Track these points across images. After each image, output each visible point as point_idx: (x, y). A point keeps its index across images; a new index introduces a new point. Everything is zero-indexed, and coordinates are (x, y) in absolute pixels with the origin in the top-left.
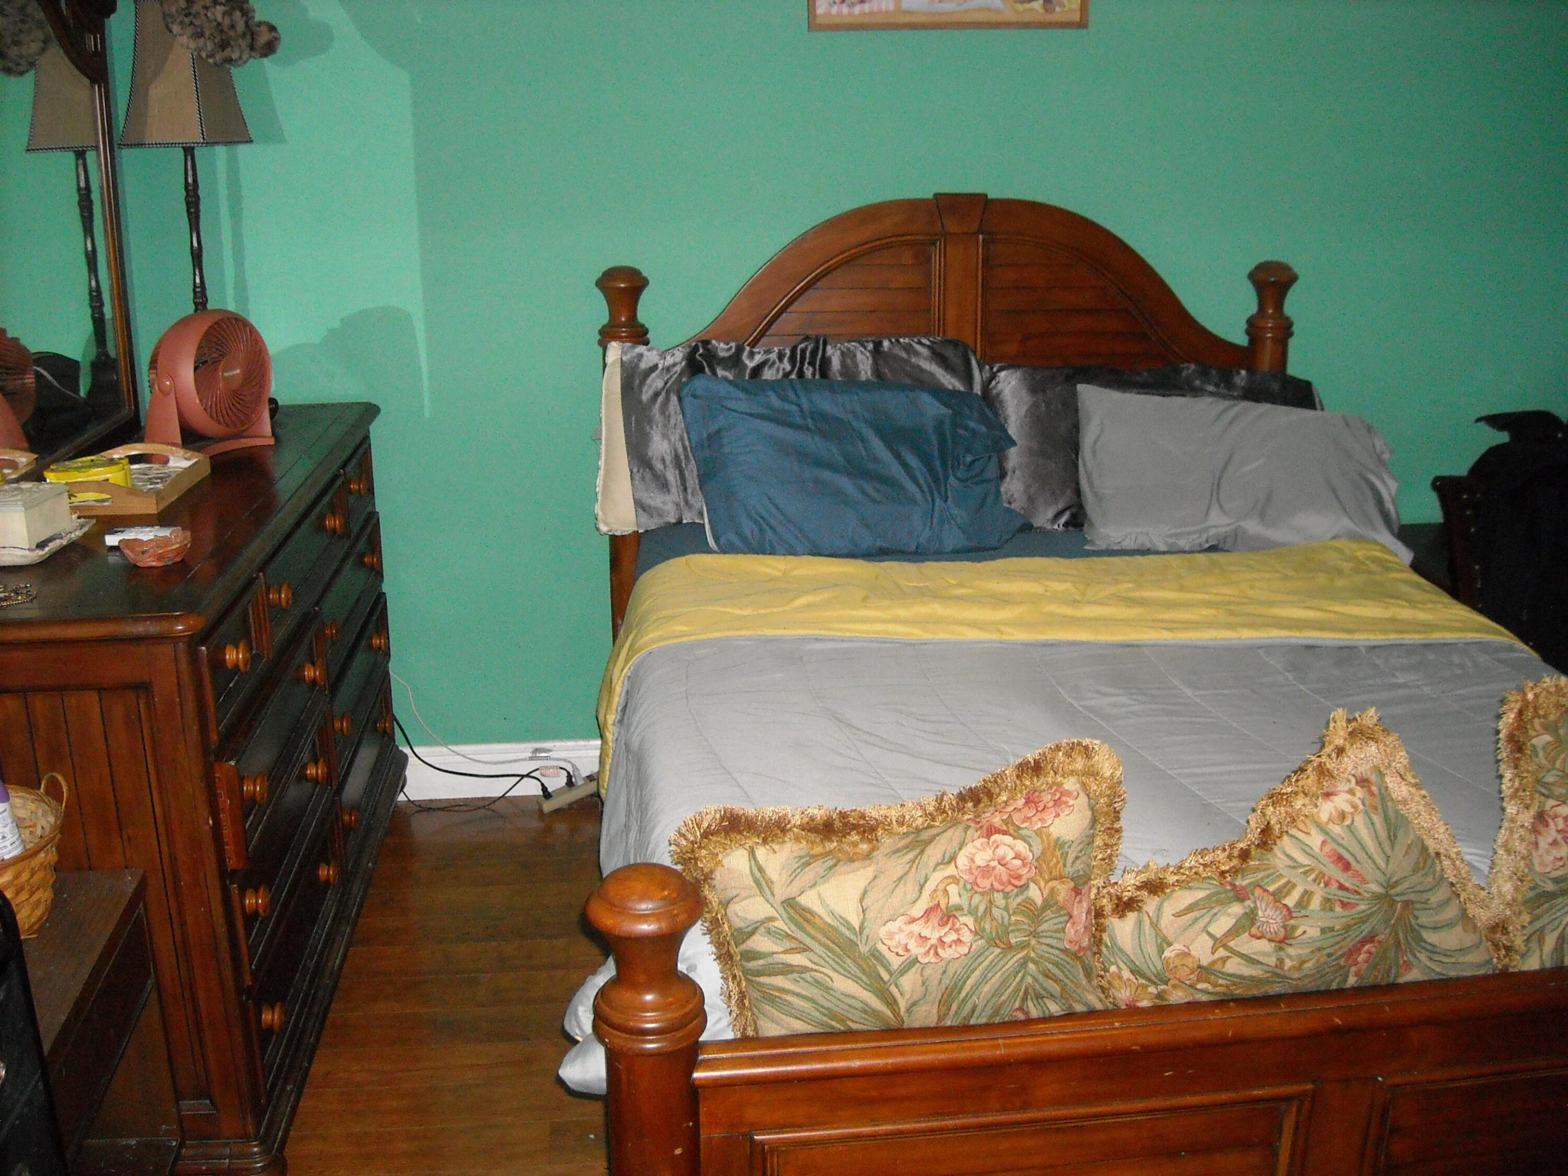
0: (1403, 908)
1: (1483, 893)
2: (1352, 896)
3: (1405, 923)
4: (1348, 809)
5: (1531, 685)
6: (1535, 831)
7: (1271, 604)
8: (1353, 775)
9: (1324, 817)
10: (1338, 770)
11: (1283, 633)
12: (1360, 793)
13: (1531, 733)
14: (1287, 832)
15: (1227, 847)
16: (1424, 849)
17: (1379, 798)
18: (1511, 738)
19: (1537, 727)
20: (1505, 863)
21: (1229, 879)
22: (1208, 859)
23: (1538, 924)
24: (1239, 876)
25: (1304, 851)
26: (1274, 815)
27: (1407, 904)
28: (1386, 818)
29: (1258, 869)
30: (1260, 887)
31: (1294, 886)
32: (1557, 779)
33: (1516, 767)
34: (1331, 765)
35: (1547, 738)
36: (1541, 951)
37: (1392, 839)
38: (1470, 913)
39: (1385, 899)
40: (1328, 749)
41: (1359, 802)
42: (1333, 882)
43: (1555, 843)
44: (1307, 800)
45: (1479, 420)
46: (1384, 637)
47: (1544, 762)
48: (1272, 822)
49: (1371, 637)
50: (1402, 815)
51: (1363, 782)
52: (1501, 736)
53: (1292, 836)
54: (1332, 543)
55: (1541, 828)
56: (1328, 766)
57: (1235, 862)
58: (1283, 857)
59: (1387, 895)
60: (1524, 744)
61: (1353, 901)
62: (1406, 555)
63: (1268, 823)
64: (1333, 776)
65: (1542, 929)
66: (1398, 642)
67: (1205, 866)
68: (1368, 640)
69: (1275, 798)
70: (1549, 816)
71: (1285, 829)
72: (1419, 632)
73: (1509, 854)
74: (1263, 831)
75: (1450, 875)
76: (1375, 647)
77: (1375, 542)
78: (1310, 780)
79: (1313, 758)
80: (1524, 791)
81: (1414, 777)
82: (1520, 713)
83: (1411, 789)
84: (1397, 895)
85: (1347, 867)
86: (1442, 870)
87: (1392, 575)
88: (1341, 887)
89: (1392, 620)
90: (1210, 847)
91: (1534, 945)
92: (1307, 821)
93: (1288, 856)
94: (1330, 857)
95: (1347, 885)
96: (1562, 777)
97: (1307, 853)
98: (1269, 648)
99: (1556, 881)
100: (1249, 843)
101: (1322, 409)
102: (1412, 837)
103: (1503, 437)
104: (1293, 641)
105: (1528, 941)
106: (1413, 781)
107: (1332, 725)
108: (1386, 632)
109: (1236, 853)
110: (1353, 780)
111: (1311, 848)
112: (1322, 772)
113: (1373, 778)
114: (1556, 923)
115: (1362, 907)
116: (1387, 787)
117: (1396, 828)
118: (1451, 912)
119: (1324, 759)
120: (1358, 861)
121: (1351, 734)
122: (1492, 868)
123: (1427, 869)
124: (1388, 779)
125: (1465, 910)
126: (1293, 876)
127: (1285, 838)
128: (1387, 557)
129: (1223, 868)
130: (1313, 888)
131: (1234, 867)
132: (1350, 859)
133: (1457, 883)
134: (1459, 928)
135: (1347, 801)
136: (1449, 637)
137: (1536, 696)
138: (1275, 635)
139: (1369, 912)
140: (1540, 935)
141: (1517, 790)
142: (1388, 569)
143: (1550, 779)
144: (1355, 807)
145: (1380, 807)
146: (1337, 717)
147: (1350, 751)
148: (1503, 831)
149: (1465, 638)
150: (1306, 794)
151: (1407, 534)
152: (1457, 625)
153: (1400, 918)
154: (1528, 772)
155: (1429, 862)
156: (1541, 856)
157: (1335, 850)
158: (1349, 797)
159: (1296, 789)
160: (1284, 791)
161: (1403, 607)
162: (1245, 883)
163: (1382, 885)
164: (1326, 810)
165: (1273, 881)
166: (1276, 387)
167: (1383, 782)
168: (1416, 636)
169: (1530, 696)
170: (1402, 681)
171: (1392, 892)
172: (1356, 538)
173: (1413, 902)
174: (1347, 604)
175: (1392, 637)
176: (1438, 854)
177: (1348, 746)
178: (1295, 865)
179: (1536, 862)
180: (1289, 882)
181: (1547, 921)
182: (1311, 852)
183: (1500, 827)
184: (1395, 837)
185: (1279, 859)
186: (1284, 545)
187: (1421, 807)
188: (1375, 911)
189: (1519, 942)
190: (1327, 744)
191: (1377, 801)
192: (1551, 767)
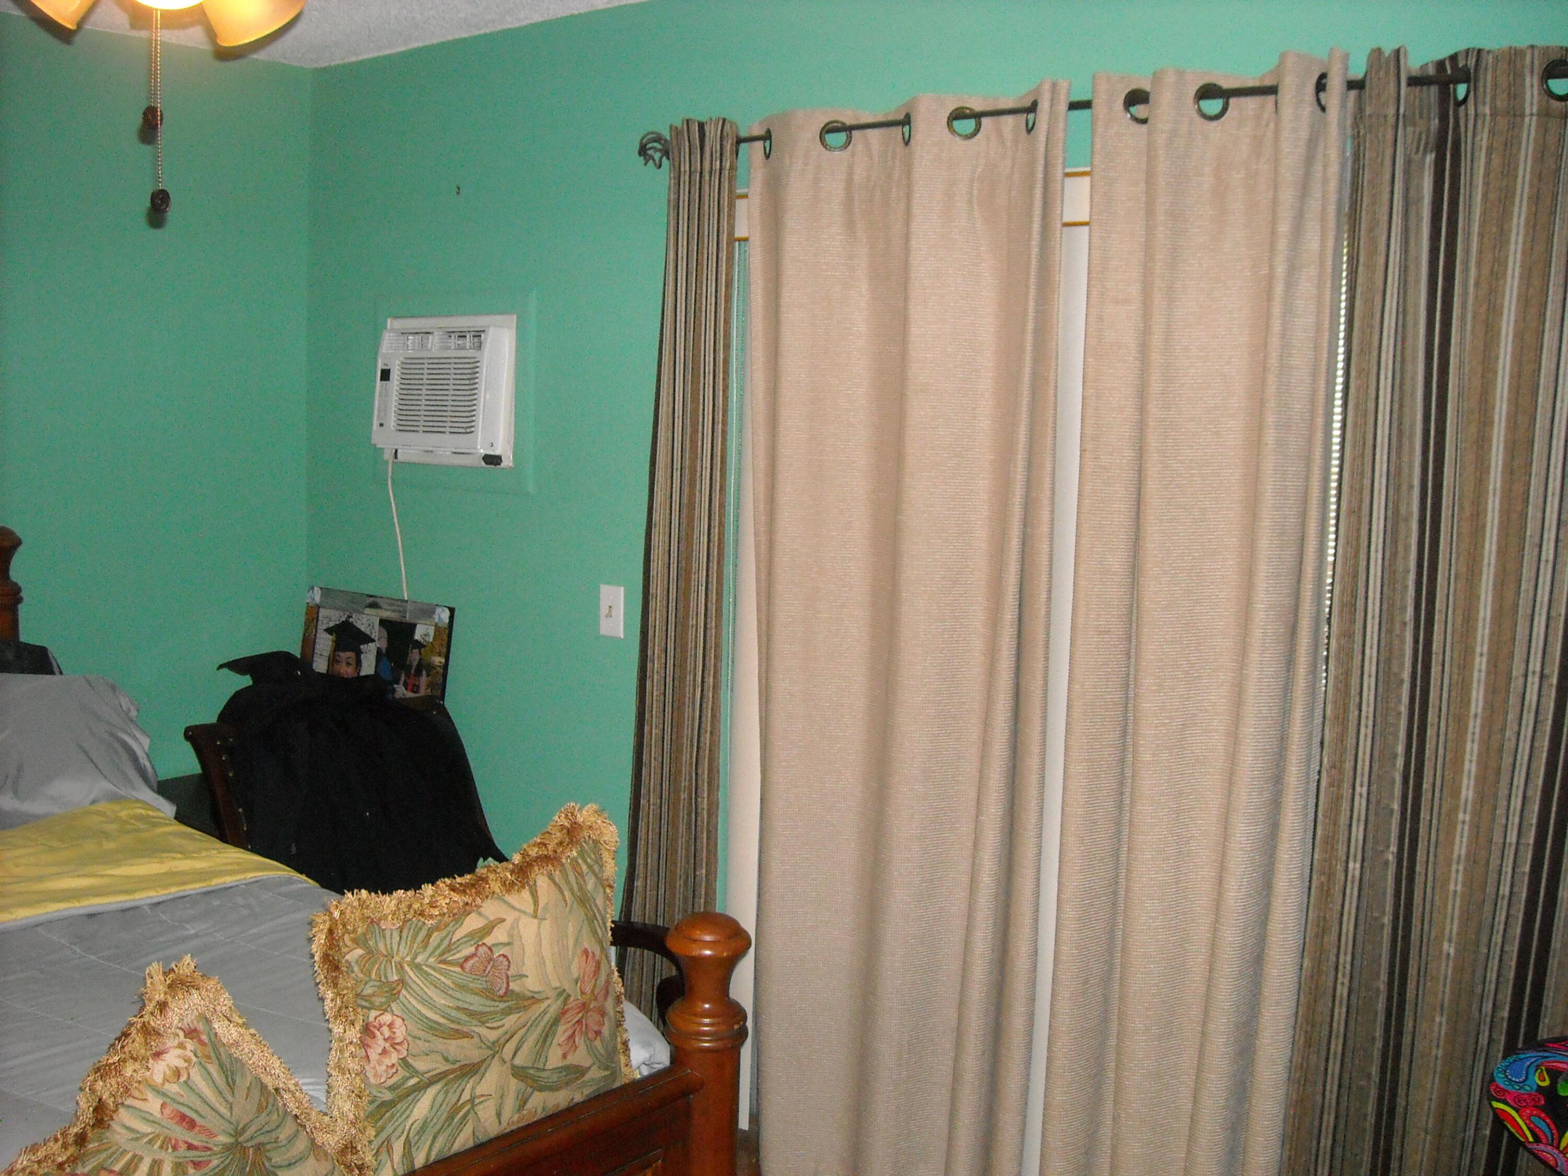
0: (255, 1153)
1: (327, 1119)
2: (203, 1154)
3: (260, 1169)
4: (181, 1064)
5: (335, 903)
6: (364, 1045)
7: (40, 879)
8: (181, 1029)
9: (158, 1078)
10: (164, 1025)
11: (61, 906)
12: (190, 1045)
13: (345, 950)
14: (123, 1103)
15: (59, 1136)
16: (263, 1087)
17: (210, 1046)
18: (326, 957)
19: (349, 943)
20: (341, 1084)
21: (68, 1170)
22: (41, 1154)
23: (384, 1135)
24: (80, 1164)
25: (144, 1118)
26: (105, 1089)
27: (259, 1148)
28: (221, 1066)
29: (98, 1151)
30: (105, 1169)
31: (141, 1159)
32: (376, 989)
33: (335, 985)
34: (155, 1023)
35: (359, 952)
36: (392, 1161)
37: (231, 1085)
38: (319, 1141)
39: (236, 1148)
40: (150, 1007)
41: (192, 1055)
42: (181, 1144)
43: (384, 1052)
44: (137, 1065)
45: (221, 667)
46: (166, 892)
47: (361, 976)
48: (104, 1097)
49: (152, 893)
50: (237, 1059)
51: (191, 1033)
52: (316, 958)
53: (129, 1107)
54: (94, 808)
55: (368, 1040)
56: (153, 1024)
57: (71, 1150)
58: (124, 1131)
59: (237, 1143)
60: (339, 961)
61: (205, 1159)
62: (168, 809)
63: (100, 1100)
64: (159, 1034)
65: (388, 1140)
66: (181, 894)
67: (39, 1162)
68: (151, 897)
69: (102, 1071)
70: (375, 1027)
71: (120, 1101)
72: (200, 881)
73: (344, 1074)
74: (96, 1110)
75: (292, 1107)
76: (159, 903)
77: (137, 801)
78: (136, 1044)
79: (135, 1020)
80: (347, 1008)
81: (240, 1017)
82: (331, 931)
83: (240, 1029)
84: (248, 1141)
85: (192, 1124)
86: (285, 1105)
87: (159, 830)
88: (190, 1147)
89: (170, 874)
90: (41, 1141)
91: (384, 1156)
92: (141, 1087)
93: (128, 1128)
94: (172, 1119)
95: (195, 1143)
96: (379, 987)
97: (148, 1121)
98: (49, 924)
99: (392, 1088)
100: (83, 1125)
101: (61, 673)
102: (249, 1078)
103: (246, 681)
104: (75, 912)
105: (377, 1154)
106: (240, 1021)
107: (149, 981)
108: (166, 887)
109: (71, 1139)
110: (181, 1034)
111: (151, 1114)
112: (147, 1031)
113: (201, 1026)
114: (400, 1129)
115: (215, 1162)
116: (216, 1034)
117: (232, 1074)
118: (301, 1144)
119: (146, 1018)
120: (201, 1116)
121: (170, 986)
122: (328, 1092)
123: (270, 1106)
124: (216, 1026)
125: (313, 1141)
126: (138, 1148)
127: (121, 1110)
128: (151, 813)
129: (60, 1160)
130: (162, 1155)
131: (71, 1155)
132: (194, 1116)
133: (302, 1114)
134: (311, 1160)
135: (179, 1056)
136: (228, 880)
137: (342, 913)
138: (53, 909)
139: (222, 1166)
140: (387, 1145)
141: (340, 1009)
142: (155, 825)
143: (368, 991)
144: (187, 1060)
145: (212, 1054)
146: (153, 972)
147: (172, 1005)
148: (333, 1052)
149: (245, 879)
150: (135, 1060)
151: (165, 789)
152: (236, 867)
153: (253, 1164)
154: (347, 988)
155: (271, 1100)
156: (374, 1068)
157: (177, 1110)
158: (179, 1051)
159: (123, 1056)
160: (111, 1061)
161: (179, 859)
162: (86, 1170)
163: (231, 1135)
164: (159, 1071)
165: (117, 1160)
166: (10, 655)
167: (212, 1028)
168: (197, 885)
169: (336, 914)
170: (192, 932)
171: (241, 1139)
172: (115, 798)
173: (263, 1144)
174: (120, 866)
175: (174, 891)
176: (277, 1090)
177: (170, 999)
178: (138, 1136)
179: (370, 1075)
180: (135, 1156)
181: (391, 1130)
182: (151, 1118)
183: (331, 1049)
184: (234, 1082)
185: (119, 1134)
186: (45, 816)
187: (253, 1046)
188: (229, 1163)
189: (369, 1158)
190: (147, 1002)
191: (209, 1049)
192: (367, 979)
